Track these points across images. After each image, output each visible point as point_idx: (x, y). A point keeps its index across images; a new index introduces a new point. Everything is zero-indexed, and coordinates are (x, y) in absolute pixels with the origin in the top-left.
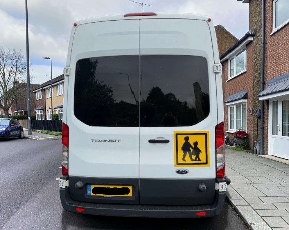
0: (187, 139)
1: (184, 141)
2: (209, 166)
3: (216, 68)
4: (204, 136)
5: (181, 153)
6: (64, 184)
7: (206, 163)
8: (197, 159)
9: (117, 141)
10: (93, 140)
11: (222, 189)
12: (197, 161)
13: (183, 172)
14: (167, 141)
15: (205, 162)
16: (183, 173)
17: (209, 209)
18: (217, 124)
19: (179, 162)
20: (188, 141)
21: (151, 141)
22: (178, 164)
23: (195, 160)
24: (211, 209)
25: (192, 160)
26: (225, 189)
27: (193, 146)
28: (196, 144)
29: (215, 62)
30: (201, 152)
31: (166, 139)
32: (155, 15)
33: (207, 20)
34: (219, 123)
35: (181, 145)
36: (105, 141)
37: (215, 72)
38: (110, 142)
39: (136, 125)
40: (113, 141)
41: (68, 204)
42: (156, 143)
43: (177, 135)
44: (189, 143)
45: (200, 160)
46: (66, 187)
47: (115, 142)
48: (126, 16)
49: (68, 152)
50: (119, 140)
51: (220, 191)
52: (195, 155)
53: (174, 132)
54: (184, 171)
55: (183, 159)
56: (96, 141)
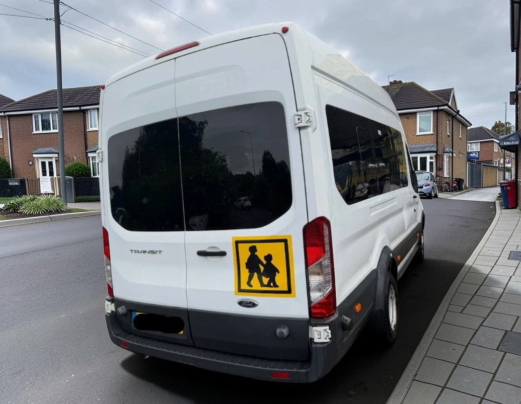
0: (253, 250)
1: (249, 254)
2: (295, 297)
3: (299, 119)
4: (283, 244)
5: (245, 273)
6: (110, 307)
7: (289, 291)
8: (272, 284)
9: (158, 252)
10: (132, 251)
11: (320, 338)
12: (271, 287)
13: (248, 304)
14: (223, 254)
15: (286, 289)
16: (248, 307)
17: (295, 370)
18: (306, 222)
19: (242, 287)
20: (256, 253)
21: (201, 254)
22: (240, 290)
23: (268, 285)
24: (299, 371)
25: (262, 285)
26: (326, 339)
27: (265, 262)
28: (269, 258)
29: (298, 108)
30: (278, 272)
31: (222, 249)
32: (196, 44)
33: (280, 31)
34: (310, 221)
35: (244, 259)
36: (145, 252)
37: (298, 126)
38: (150, 254)
39: (181, 229)
40: (153, 252)
41: (115, 336)
42: (208, 257)
43: (237, 243)
44: (257, 256)
45: (276, 286)
46: (112, 312)
47: (155, 254)
48: (158, 58)
49: (110, 265)
50: (160, 252)
51: (316, 340)
52: (268, 277)
53: (233, 238)
54: (251, 303)
55: (249, 284)
56: (135, 252)
